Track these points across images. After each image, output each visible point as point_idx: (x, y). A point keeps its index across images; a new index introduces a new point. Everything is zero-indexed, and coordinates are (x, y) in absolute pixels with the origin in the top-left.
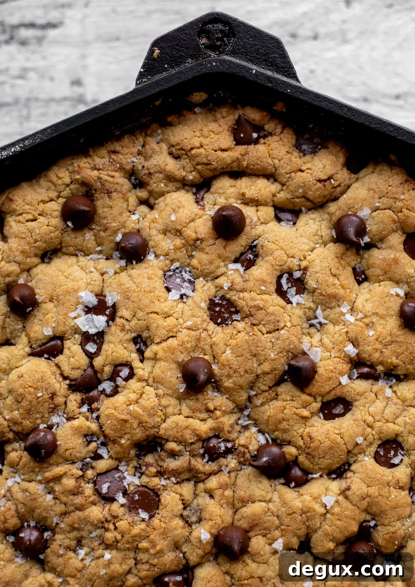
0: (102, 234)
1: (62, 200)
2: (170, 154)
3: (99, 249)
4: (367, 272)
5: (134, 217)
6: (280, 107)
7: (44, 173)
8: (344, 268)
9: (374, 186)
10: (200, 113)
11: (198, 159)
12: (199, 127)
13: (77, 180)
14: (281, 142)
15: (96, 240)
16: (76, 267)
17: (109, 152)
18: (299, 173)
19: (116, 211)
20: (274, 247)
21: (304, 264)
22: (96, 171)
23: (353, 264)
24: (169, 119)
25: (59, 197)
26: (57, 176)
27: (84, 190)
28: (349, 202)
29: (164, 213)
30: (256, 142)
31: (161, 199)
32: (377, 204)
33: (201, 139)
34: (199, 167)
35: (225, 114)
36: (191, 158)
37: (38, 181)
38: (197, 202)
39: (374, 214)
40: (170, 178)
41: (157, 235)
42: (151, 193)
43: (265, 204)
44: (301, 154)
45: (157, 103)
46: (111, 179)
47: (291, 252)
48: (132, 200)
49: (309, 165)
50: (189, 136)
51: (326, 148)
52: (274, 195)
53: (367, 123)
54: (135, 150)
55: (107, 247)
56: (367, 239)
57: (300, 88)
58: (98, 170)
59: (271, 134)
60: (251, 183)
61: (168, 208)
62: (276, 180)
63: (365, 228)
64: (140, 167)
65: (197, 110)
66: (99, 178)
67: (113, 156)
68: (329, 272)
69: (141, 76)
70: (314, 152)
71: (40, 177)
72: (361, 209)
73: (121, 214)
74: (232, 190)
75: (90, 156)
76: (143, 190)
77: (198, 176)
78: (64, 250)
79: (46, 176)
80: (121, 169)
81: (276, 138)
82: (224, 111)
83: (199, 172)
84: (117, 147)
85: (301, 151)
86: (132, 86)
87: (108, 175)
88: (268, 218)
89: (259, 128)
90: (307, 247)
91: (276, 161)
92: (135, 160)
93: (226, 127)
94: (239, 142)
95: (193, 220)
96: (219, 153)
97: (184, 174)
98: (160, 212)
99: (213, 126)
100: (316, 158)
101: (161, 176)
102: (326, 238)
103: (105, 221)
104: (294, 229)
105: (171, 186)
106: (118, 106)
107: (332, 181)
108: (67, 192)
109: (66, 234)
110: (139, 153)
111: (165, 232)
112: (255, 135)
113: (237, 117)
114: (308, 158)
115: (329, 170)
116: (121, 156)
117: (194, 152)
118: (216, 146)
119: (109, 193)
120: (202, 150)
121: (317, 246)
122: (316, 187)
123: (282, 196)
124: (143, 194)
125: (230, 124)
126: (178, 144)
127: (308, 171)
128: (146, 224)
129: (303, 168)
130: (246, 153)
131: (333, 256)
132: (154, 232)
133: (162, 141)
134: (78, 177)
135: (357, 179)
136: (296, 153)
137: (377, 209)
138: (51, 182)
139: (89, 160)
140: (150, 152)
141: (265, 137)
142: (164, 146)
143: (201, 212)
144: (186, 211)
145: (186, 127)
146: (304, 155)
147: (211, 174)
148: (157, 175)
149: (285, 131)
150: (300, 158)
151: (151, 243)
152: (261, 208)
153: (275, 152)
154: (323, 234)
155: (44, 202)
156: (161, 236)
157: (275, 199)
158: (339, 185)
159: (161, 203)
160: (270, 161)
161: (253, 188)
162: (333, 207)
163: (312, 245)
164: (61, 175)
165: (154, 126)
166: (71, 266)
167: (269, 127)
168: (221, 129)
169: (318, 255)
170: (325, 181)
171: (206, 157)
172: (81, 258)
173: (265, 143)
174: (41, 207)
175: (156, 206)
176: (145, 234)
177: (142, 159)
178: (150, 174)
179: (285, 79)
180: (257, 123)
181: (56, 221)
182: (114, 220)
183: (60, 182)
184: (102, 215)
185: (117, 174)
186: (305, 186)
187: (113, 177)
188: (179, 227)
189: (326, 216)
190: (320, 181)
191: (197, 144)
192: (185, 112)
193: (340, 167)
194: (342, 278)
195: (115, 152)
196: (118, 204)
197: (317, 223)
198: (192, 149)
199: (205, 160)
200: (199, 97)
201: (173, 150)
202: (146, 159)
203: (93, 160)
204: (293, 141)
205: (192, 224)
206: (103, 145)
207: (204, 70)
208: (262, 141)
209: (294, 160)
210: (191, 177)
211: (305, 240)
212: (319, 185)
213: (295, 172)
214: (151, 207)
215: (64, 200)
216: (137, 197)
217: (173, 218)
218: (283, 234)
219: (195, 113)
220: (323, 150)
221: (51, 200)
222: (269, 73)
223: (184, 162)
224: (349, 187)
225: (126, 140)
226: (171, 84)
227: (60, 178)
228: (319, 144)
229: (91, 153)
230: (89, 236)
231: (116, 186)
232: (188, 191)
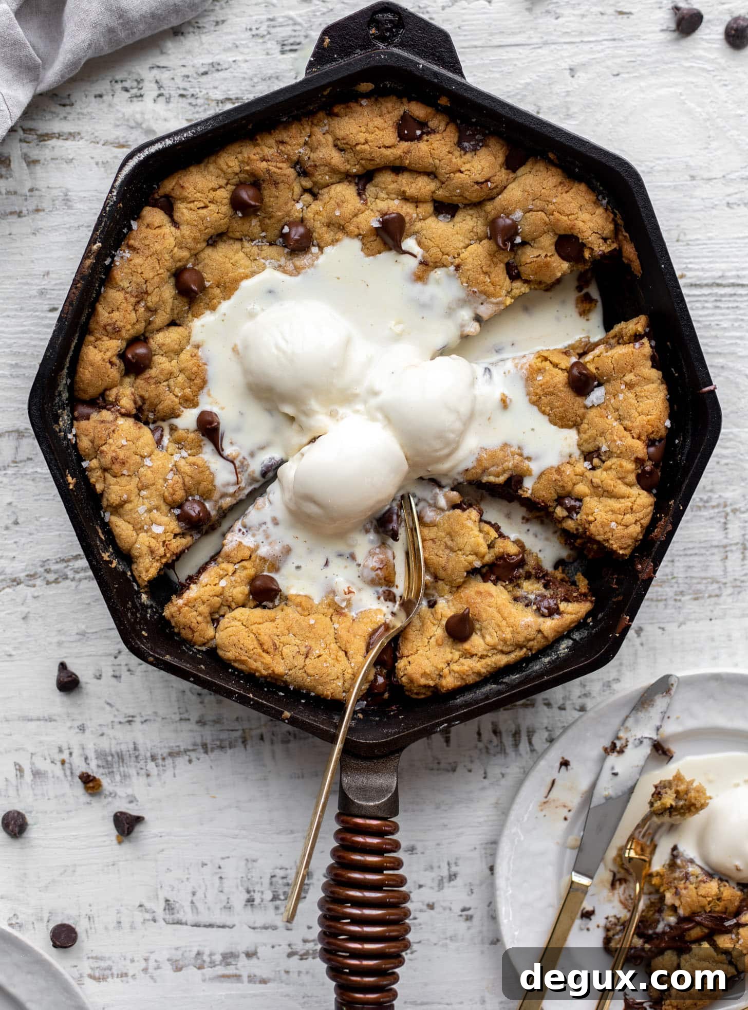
0: (267, 221)
1: (230, 187)
2: (335, 146)
3: (263, 234)
4: (520, 268)
5: (299, 206)
6: (444, 101)
7: (213, 158)
8: (496, 265)
9: (528, 188)
10: (367, 106)
11: (363, 155)
12: (365, 122)
13: (247, 171)
14: (443, 142)
15: (260, 226)
16: (241, 254)
17: (276, 142)
18: (458, 174)
19: (281, 200)
20: (431, 244)
21: (457, 261)
22: (264, 163)
23: (506, 260)
24: (336, 110)
25: (227, 184)
26: (227, 164)
27: (252, 179)
28: (504, 203)
29: (328, 207)
30: (419, 138)
31: (326, 190)
32: (531, 207)
33: (366, 135)
34: (363, 162)
35: (390, 109)
36: (356, 153)
37: (206, 166)
38: (359, 194)
39: (528, 215)
40: (334, 171)
41: (321, 228)
42: (315, 183)
43: (425, 202)
44: (463, 152)
45: (325, 93)
46: (279, 171)
47: (447, 250)
48: (297, 190)
49: (468, 166)
50: (354, 131)
51: (486, 145)
52: (434, 192)
53: (527, 123)
54: (302, 141)
55: (272, 233)
56: (518, 240)
57: (464, 85)
58: (267, 161)
59: (433, 132)
60: (412, 180)
61: (333, 202)
62: (436, 177)
63: (517, 229)
64: (306, 158)
65: (364, 102)
66: (268, 170)
67: (281, 147)
68: (480, 270)
69: (311, 65)
70: (475, 150)
71: (208, 163)
72: (514, 211)
73: (286, 204)
74: (393, 186)
75: (258, 145)
76: (307, 179)
77: (361, 169)
78: (231, 235)
79: (215, 162)
80: (288, 159)
81: (438, 136)
82: (390, 105)
83: (362, 166)
84: (285, 136)
85: (463, 149)
86: (302, 77)
87: (276, 167)
88: (427, 215)
89: (423, 125)
90: (462, 245)
91: (437, 161)
92: (301, 150)
93: (391, 123)
94: (402, 137)
95: (356, 215)
96: (383, 150)
97: (348, 167)
98: (325, 204)
99: (379, 122)
100: (476, 158)
101: (327, 168)
102: (481, 234)
103: (271, 210)
104: (451, 225)
105: (335, 178)
106: (288, 96)
107: (489, 184)
108: (235, 180)
109: (234, 221)
110: (306, 143)
111: (328, 225)
112: (418, 132)
113: (402, 112)
114: (468, 156)
115: (487, 173)
116: (289, 147)
117: (358, 148)
118: (380, 143)
119: (276, 184)
120: (366, 147)
121: (472, 242)
122: (473, 189)
123: (440, 193)
124: (307, 184)
125: (395, 119)
126: (344, 139)
127: (467, 172)
128: (309, 214)
129: (462, 169)
130: (409, 152)
131: (485, 254)
132: (318, 224)
133: (327, 132)
134: (247, 168)
135: (514, 179)
136: (457, 153)
137: (531, 210)
138: (221, 170)
139: (258, 149)
140: (315, 144)
141: (428, 133)
142: (330, 138)
143: (363, 207)
144: (350, 206)
145: (352, 121)
146: (466, 153)
147: (374, 167)
148: (322, 168)
149: (448, 130)
150: (461, 156)
151: (315, 235)
152: (420, 205)
153: (436, 152)
154: (479, 231)
155: (214, 190)
156: (325, 229)
157: (435, 196)
158: (496, 187)
159: (325, 194)
160: (431, 161)
161: (414, 185)
162: (489, 207)
163: (467, 242)
164: (231, 164)
165: (321, 115)
166: (237, 252)
167: (433, 124)
168: (386, 125)
169: (471, 254)
170: (482, 183)
171: (371, 153)
172: (246, 244)
173: (427, 141)
174: (212, 195)
175: (320, 197)
176: (309, 224)
177: (308, 151)
178: (315, 166)
179: (450, 75)
180: (422, 120)
181: (225, 209)
182: (280, 210)
183: (230, 170)
184: (268, 204)
185: (284, 165)
186: (462, 186)
187: (281, 168)
188: (342, 223)
189: (483, 214)
190: (477, 183)
191: (363, 141)
192: (352, 105)
193: (498, 168)
194: (493, 276)
195: (282, 142)
196: (284, 194)
197: (474, 219)
198: (357, 144)
199: (368, 157)
200: (366, 87)
201: (339, 143)
202: (313, 149)
203: (262, 150)
204: (456, 140)
205: (355, 219)
206: (270, 133)
207: (372, 63)
208: (425, 137)
209: (454, 160)
210: (355, 170)
211: (461, 238)
212: (476, 187)
213: (454, 173)
214: (315, 196)
215: (233, 187)
216: (301, 186)
217: (337, 213)
218: (440, 231)
219: (361, 105)
220: (484, 148)
221: (220, 187)
222: (435, 68)
223: (349, 156)
224: (505, 187)
225: (294, 130)
226: (340, 76)
227: (230, 167)
228: (481, 141)
229: (259, 141)
230: (255, 222)
231: (283, 178)
232: (350, 182)
